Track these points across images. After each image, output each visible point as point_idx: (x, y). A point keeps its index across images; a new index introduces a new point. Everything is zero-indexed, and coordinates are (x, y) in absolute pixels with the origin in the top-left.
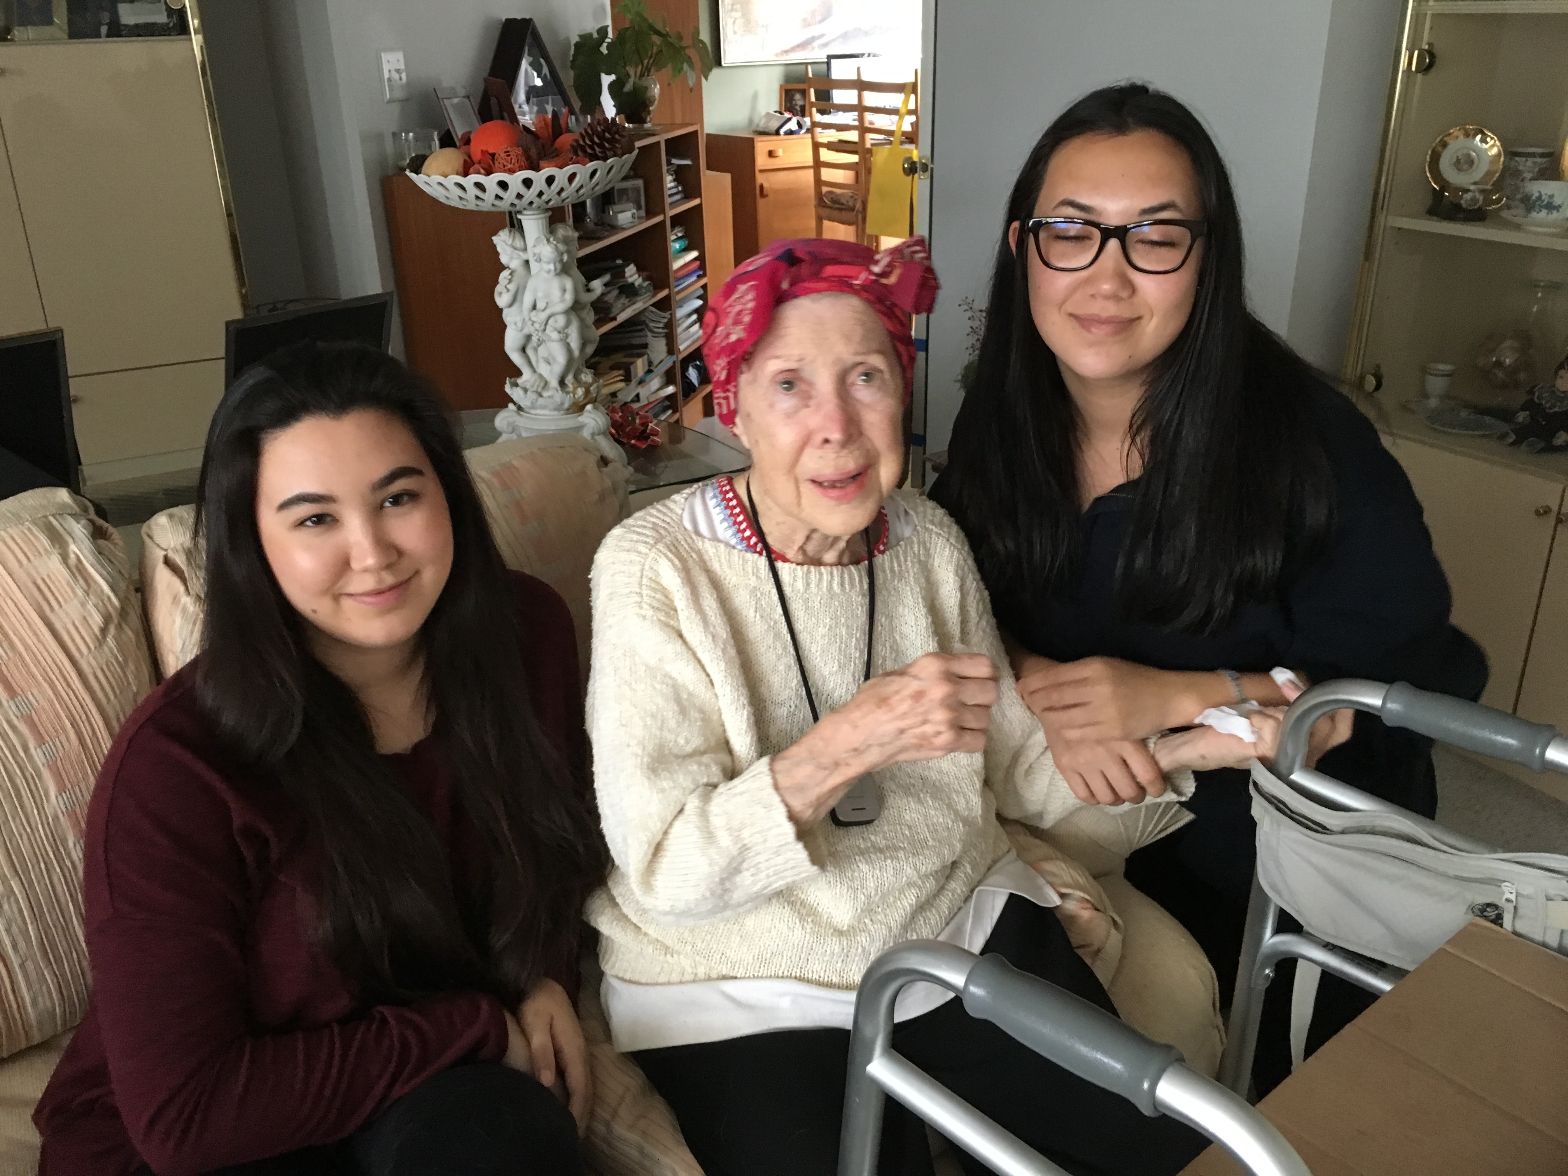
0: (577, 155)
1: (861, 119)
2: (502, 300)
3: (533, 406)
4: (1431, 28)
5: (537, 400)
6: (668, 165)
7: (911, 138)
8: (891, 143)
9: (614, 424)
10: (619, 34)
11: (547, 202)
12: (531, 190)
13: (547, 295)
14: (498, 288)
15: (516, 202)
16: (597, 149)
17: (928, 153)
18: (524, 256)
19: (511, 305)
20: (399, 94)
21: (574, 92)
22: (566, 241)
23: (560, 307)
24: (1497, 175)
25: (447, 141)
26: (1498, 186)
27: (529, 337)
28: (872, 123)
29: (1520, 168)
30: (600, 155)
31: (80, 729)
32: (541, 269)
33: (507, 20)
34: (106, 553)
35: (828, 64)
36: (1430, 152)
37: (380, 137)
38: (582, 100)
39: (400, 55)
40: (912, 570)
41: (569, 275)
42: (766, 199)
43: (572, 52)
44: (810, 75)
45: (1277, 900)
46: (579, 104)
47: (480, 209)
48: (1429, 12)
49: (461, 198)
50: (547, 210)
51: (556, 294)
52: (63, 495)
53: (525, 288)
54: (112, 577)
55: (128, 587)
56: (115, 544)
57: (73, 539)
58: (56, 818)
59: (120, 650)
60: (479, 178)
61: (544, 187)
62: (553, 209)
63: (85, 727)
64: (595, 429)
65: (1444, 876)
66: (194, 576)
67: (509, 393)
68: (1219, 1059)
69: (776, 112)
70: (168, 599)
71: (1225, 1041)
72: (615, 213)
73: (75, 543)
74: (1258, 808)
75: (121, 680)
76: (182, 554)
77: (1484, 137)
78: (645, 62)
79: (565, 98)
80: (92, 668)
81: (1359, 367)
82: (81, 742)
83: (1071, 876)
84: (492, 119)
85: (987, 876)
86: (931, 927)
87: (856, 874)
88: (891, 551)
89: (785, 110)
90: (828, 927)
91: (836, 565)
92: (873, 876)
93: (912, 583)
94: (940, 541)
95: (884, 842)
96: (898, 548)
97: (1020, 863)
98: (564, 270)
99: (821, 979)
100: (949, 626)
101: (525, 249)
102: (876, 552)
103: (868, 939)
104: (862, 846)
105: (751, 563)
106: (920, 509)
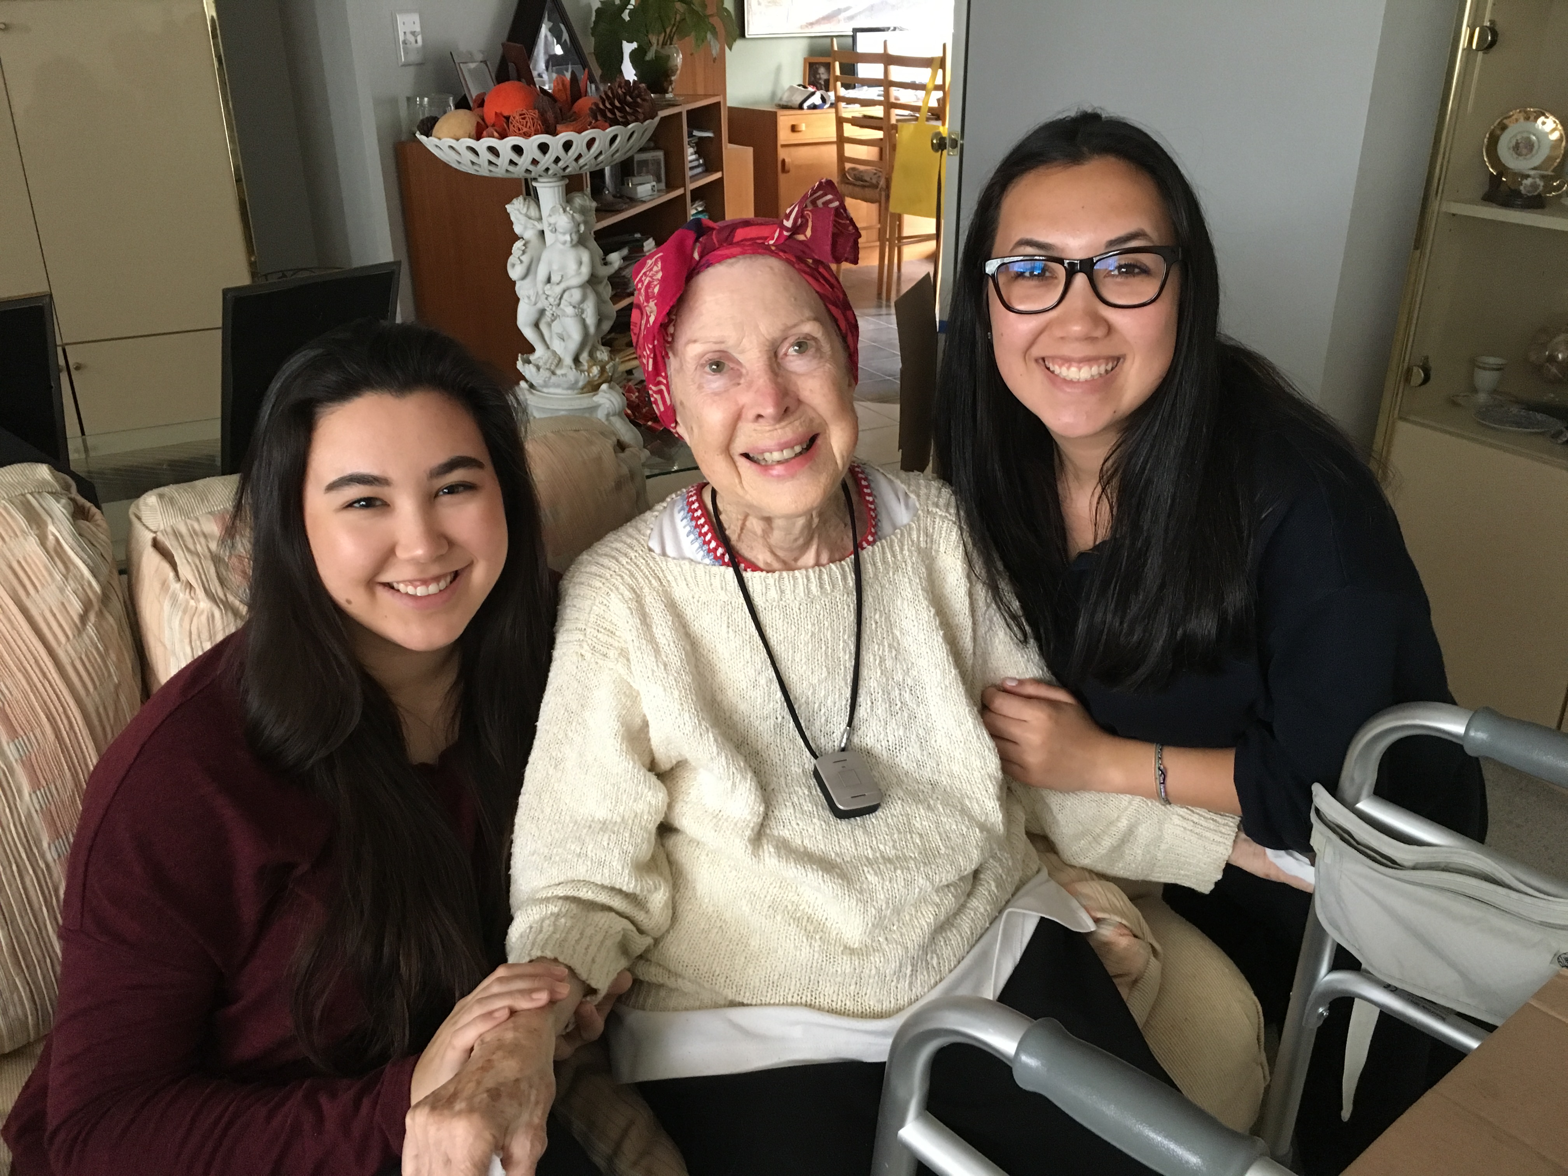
0: (597, 120)
1: (887, 94)
2: (515, 272)
3: (546, 384)
4: (1494, 4)
5: (550, 378)
6: (689, 137)
7: (937, 114)
8: (917, 119)
9: (630, 405)
10: (642, 1)
11: (564, 169)
12: (547, 155)
13: (563, 268)
14: (511, 260)
15: (531, 168)
16: (618, 113)
17: (958, 129)
18: (539, 227)
19: (524, 277)
20: (414, 58)
21: (594, 60)
22: (583, 211)
23: (576, 281)
24: (1558, 161)
25: (462, 104)
26: (1559, 172)
27: (542, 312)
28: (897, 99)
30: (621, 120)
31: (56, 722)
32: (557, 240)
34: (85, 535)
35: (854, 38)
36: (1487, 135)
37: (394, 101)
38: (602, 70)
39: (416, 17)
40: (908, 557)
41: (586, 247)
42: (787, 175)
43: (593, 18)
44: (836, 48)
45: (1334, 935)
46: (600, 72)
47: (492, 175)
49: (473, 163)
50: (563, 177)
51: (572, 266)
52: (43, 471)
53: (539, 260)
54: (93, 562)
55: (110, 572)
56: (97, 526)
57: (52, 519)
58: (29, 816)
59: (101, 638)
60: (493, 142)
61: (561, 152)
62: (569, 177)
63: (62, 720)
64: (610, 410)
65: (1528, 921)
66: (185, 561)
67: (521, 370)
68: (1261, 1097)
69: (799, 85)
70: (157, 586)
71: (1268, 1078)
72: (635, 185)
73: (53, 523)
74: (1319, 837)
75: (101, 670)
76: (172, 537)
77: (1546, 120)
78: (668, 31)
79: (585, 65)
80: (70, 657)
81: (1407, 359)
82: (57, 737)
83: (1108, 899)
84: (508, 80)
85: (1016, 897)
86: (952, 949)
87: (865, 886)
88: (883, 541)
89: (809, 84)
90: (838, 944)
91: (813, 567)
92: (883, 888)
93: (911, 574)
94: (945, 525)
95: (893, 852)
96: (893, 537)
97: (1053, 884)
98: (581, 242)
99: (834, 1004)
100: (961, 617)
101: (540, 219)
102: (865, 544)
103: (882, 959)
104: (871, 856)
105: (718, 576)
106: (923, 491)
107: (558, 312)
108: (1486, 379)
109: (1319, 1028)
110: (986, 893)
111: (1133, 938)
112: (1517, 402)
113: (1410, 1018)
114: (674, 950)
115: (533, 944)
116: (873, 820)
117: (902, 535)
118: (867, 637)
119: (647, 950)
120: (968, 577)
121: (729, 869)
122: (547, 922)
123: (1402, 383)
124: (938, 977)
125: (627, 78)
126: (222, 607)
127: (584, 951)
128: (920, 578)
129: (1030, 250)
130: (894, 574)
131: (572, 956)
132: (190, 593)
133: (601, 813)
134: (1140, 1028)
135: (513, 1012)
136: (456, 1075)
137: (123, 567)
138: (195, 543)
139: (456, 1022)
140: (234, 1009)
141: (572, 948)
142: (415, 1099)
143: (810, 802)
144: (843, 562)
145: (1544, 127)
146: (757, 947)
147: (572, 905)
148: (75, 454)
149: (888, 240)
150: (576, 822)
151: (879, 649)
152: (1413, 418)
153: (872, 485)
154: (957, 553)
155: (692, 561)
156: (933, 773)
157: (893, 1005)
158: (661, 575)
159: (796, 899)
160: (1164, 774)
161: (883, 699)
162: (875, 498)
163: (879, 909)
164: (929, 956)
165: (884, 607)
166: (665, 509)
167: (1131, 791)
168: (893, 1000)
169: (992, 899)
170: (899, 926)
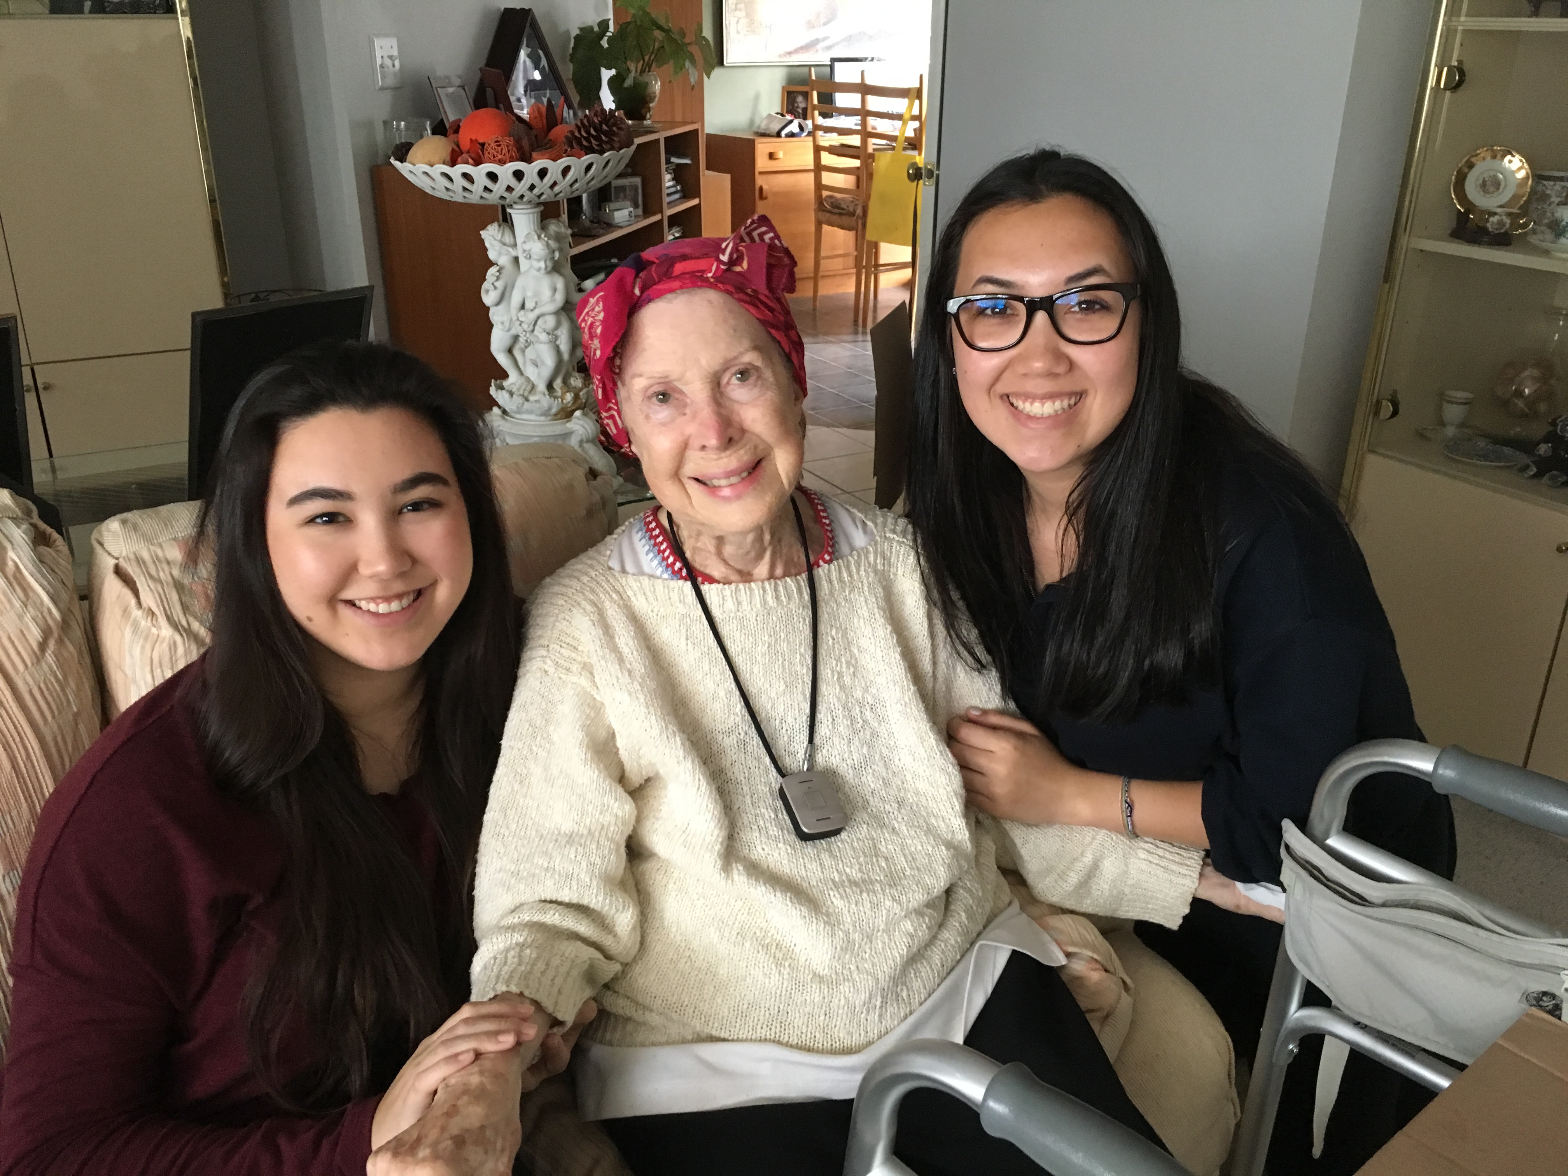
0: (572, 147)
1: (864, 123)
2: (489, 298)
3: (519, 412)
4: (1462, 44)
5: (523, 404)
6: (666, 164)
7: (914, 144)
8: (893, 148)
10: (621, 29)
11: (539, 196)
12: (523, 182)
13: (537, 294)
14: (485, 285)
15: (506, 195)
16: (593, 141)
17: (934, 159)
18: (514, 253)
19: (498, 304)
20: (390, 81)
21: (573, 86)
22: (558, 238)
23: (551, 307)
24: (1524, 199)
25: (440, 129)
26: (1525, 210)
27: (516, 338)
28: (874, 128)
29: (1548, 192)
30: (596, 148)
31: (13, 752)
32: (531, 267)
33: (506, 9)
34: (47, 561)
35: (832, 67)
36: (1455, 173)
37: (371, 124)
38: (580, 95)
39: (393, 42)
40: (865, 577)
41: (561, 274)
42: (765, 199)
43: (572, 44)
44: (814, 78)
45: (1304, 972)
46: (578, 98)
47: (466, 201)
48: (1460, 28)
49: (447, 189)
50: (539, 204)
51: (547, 293)
52: (4, 496)
53: (513, 287)
54: (53, 588)
55: (71, 598)
56: (58, 552)
57: (12, 544)
59: (60, 666)
60: (468, 168)
61: (536, 180)
62: (545, 204)
63: (18, 750)
64: (584, 437)
65: (1496, 959)
66: (147, 588)
67: (494, 396)
68: (1232, 1134)
69: (777, 114)
70: (118, 612)
71: (1239, 1114)
72: (611, 211)
73: (13, 549)
75: (60, 698)
76: (134, 563)
77: (1512, 159)
78: (647, 58)
79: (562, 90)
80: (29, 686)
81: (1376, 394)
82: (13, 767)
83: (1079, 933)
84: (486, 107)
85: (988, 929)
86: (923, 981)
87: (831, 910)
88: (840, 561)
89: (788, 112)
90: (807, 972)
91: (769, 579)
92: (849, 911)
93: (867, 593)
94: (902, 549)
95: (859, 875)
96: (850, 558)
97: (1024, 916)
98: (555, 268)
99: (808, 1042)
100: (920, 639)
101: (515, 245)
102: (821, 563)
103: (852, 989)
104: (837, 879)
105: (676, 590)
106: (880, 520)
107: (531, 338)
108: (1453, 413)
109: (1289, 1066)
110: (957, 925)
111: (1104, 973)
112: (1485, 436)
113: (1379, 1056)
114: (642, 981)
115: (498, 977)
116: (839, 844)
117: (859, 556)
118: (824, 653)
119: (615, 979)
120: (927, 601)
121: (697, 897)
122: (512, 953)
123: (1372, 415)
124: (908, 1009)
125: (604, 106)
126: (184, 635)
127: (549, 983)
128: (877, 598)
129: (991, 288)
130: (850, 594)
131: (538, 990)
132: (152, 620)
133: (567, 827)
134: (1112, 1061)
135: (478, 1055)
136: (419, 1120)
137: (86, 592)
138: (157, 570)
139: (419, 1064)
140: (191, 1046)
141: (537, 980)
142: (376, 1144)
143: (776, 825)
144: (798, 577)
145: (1511, 165)
146: (726, 975)
147: (538, 935)
148: (40, 476)
149: (864, 267)
150: (542, 836)
151: (837, 666)
152: (1381, 450)
153: (829, 511)
154: (915, 576)
155: (651, 576)
156: (899, 790)
157: (863, 1040)
158: (621, 590)
159: (764, 925)
160: (1130, 806)
161: (844, 716)
162: (831, 521)
163: (847, 933)
164: (899, 988)
165: (841, 624)
166: (624, 531)
167: (1098, 824)
168: (863, 1034)
169: (963, 930)
170: (871, 954)
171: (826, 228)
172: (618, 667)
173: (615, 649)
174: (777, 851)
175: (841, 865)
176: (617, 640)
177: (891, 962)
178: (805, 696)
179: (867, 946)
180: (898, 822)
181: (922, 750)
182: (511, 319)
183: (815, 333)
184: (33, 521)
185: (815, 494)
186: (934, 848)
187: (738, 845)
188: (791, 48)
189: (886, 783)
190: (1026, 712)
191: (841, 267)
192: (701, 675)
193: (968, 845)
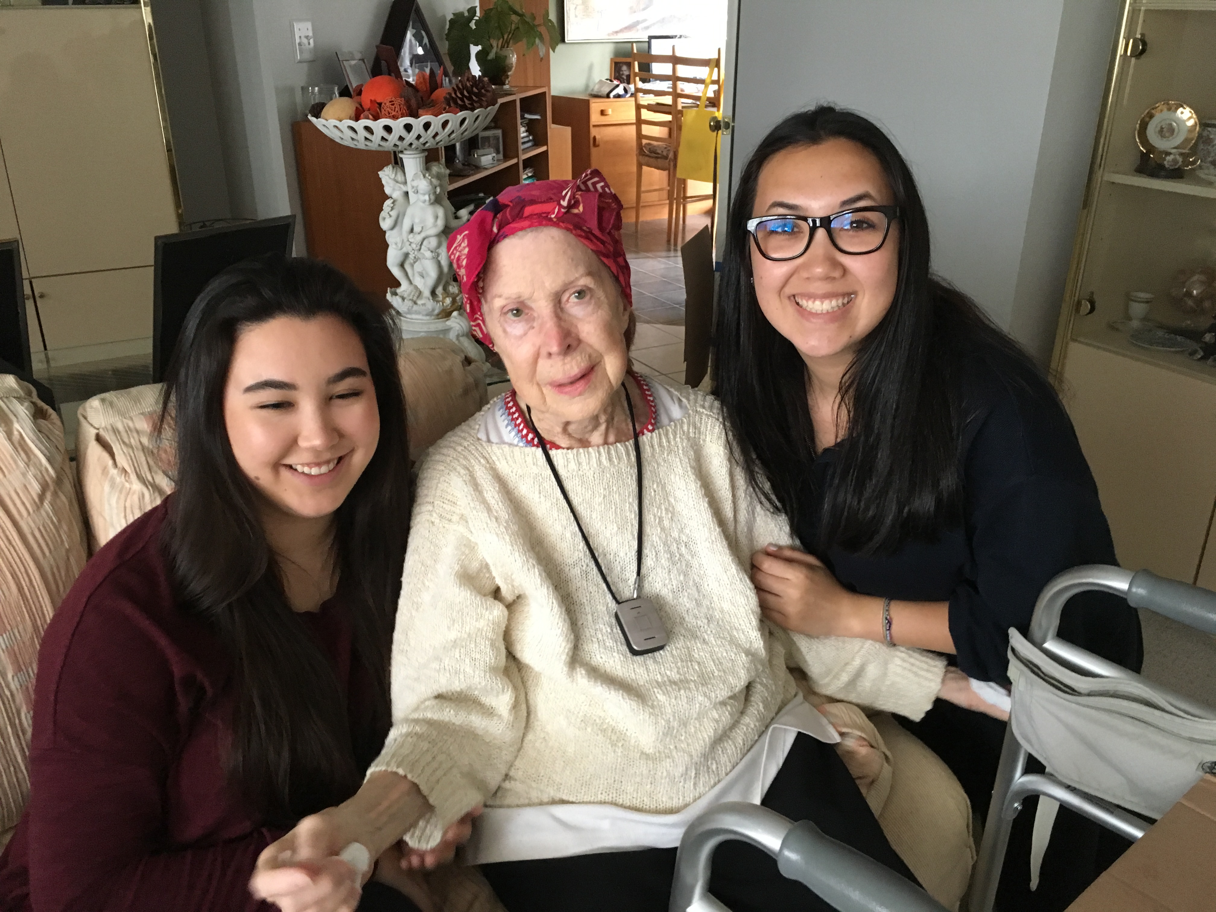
0: (450, 106)
1: (675, 87)
2: (385, 224)
3: (409, 312)
4: (1144, 21)
5: (412, 307)
6: (521, 119)
7: (714, 103)
8: (698, 106)
10: (485, 14)
11: (424, 144)
12: (411, 133)
13: (423, 221)
14: (383, 214)
15: (398, 143)
16: (466, 101)
17: (730, 114)
18: (404, 189)
19: (392, 228)
20: (307, 56)
21: (448, 59)
22: (439, 177)
23: (433, 231)
24: (1193, 142)
25: (345, 92)
26: (1194, 150)
27: (407, 255)
28: (682, 90)
29: (1212, 137)
30: (469, 106)
32: (418, 199)
34: (43, 431)
35: (649, 43)
36: (1139, 122)
37: (292, 90)
38: (454, 66)
39: (309, 25)
40: (680, 443)
41: (441, 205)
42: (597, 148)
43: (447, 27)
44: (635, 51)
45: (1026, 747)
46: (452, 68)
47: (369, 148)
48: (1142, 8)
49: (353, 139)
50: (424, 150)
51: (430, 220)
52: (10, 381)
53: (404, 215)
54: (49, 452)
55: (63, 460)
56: (53, 424)
57: (17, 418)
59: (56, 513)
60: (369, 123)
61: (422, 131)
62: (428, 150)
63: (23, 578)
64: (460, 332)
65: (1178, 736)
66: (121, 452)
67: (390, 300)
68: (970, 872)
69: (607, 79)
70: (99, 471)
71: (975, 858)
72: (479, 156)
73: (18, 422)
74: (1014, 670)
75: (55, 538)
76: (111, 433)
77: (1183, 110)
78: (506, 37)
79: (441, 63)
80: (31, 528)
81: (1077, 295)
82: (19, 591)
83: (850, 717)
84: (381, 75)
85: (779, 716)
86: (728, 756)
87: (655, 703)
88: (661, 430)
89: (615, 79)
90: (636, 751)
91: (603, 445)
92: (670, 704)
93: (681, 455)
94: (710, 421)
95: (678, 676)
96: (668, 428)
97: (807, 705)
98: (437, 201)
99: (634, 800)
100: (723, 492)
101: (405, 183)
102: (645, 431)
103: (672, 764)
104: (660, 680)
105: (530, 455)
106: (692, 397)
107: (419, 255)
108: (1138, 309)
109: (1014, 820)
110: (756, 712)
111: (870, 748)
112: (1161, 327)
113: (1086, 812)
116: (661, 653)
117: (676, 426)
118: (648, 502)
120: (729, 460)
123: (1073, 313)
124: (717, 779)
125: (473, 74)
126: (150, 487)
128: (689, 459)
129: (781, 211)
130: (668, 455)
132: (125, 477)
133: (452, 636)
134: (877, 817)
137: (74, 455)
138: (129, 438)
144: (627, 443)
145: (1182, 115)
146: (573, 753)
148: (37, 365)
149: (675, 199)
151: (658, 512)
152: (1082, 339)
153: (652, 390)
154: (720, 442)
155: (510, 445)
156: (708, 609)
157: (681, 803)
158: (488, 456)
159: (602, 714)
160: (890, 622)
161: (665, 551)
162: (654, 398)
163: (668, 722)
164: (709, 763)
165: (660, 479)
166: (489, 409)
167: (865, 636)
168: (681, 798)
169: (760, 717)
170: (686, 737)
171: (645, 168)
172: (486, 515)
173: (484, 502)
174: (613, 659)
175: (663, 669)
176: (485, 495)
177: (702, 742)
178: (633, 536)
179: (683, 730)
180: (707, 634)
181: (725, 578)
182: (403, 240)
183: (638, 250)
184: (34, 400)
185: (641, 377)
186: (736, 654)
187: (582, 654)
188: (618, 29)
189: (698, 604)
190: (808, 547)
191: (657, 199)
192: (552, 521)
193: (763, 652)
